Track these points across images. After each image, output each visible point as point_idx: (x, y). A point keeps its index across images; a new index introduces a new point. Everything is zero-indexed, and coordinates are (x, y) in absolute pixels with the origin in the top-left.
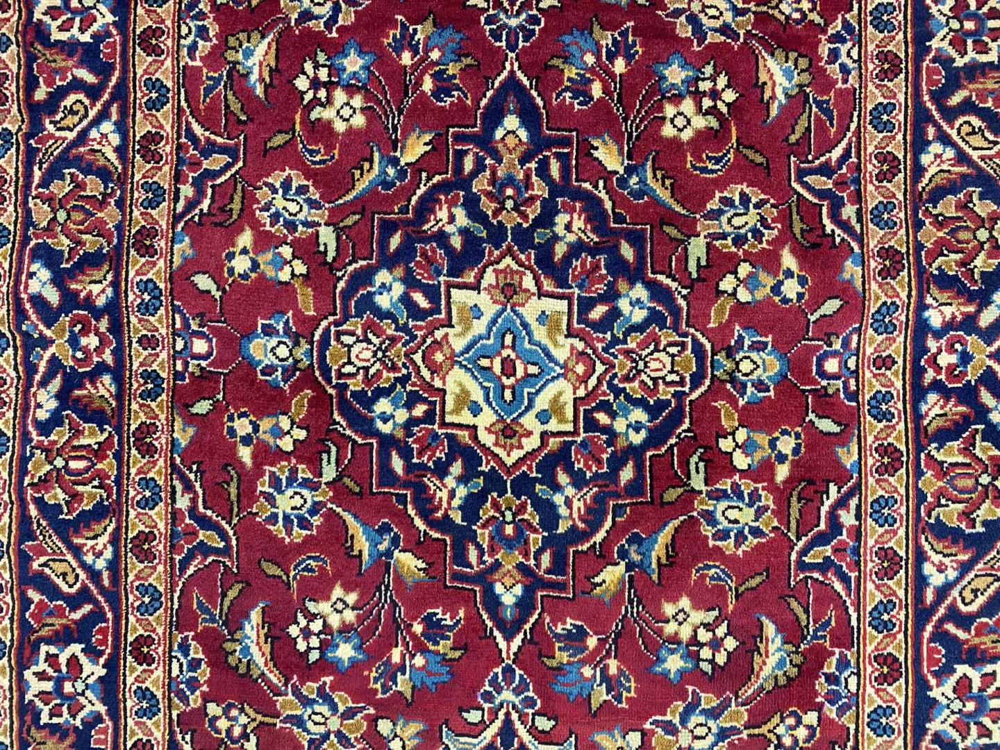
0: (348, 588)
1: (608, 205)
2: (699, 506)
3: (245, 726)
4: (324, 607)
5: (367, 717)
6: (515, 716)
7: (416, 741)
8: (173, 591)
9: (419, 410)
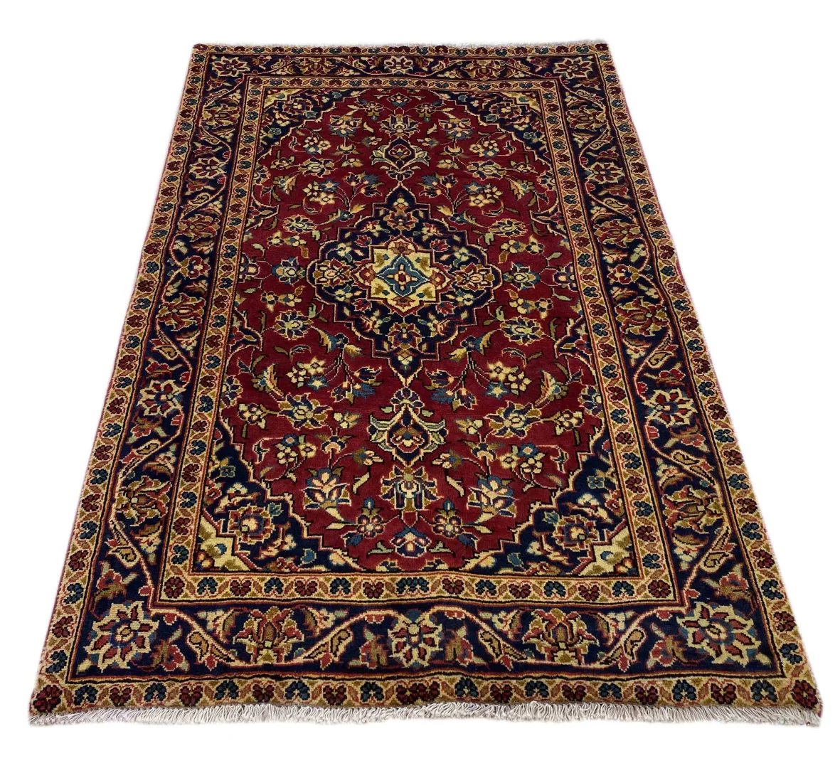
0: (320, 359)
1: (447, 225)
2: (501, 327)
3: (259, 416)
4: (307, 366)
5: (328, 412)
6: (410, 409)
7: (355, 423)
8: (226, 358)
9: (358, 293)
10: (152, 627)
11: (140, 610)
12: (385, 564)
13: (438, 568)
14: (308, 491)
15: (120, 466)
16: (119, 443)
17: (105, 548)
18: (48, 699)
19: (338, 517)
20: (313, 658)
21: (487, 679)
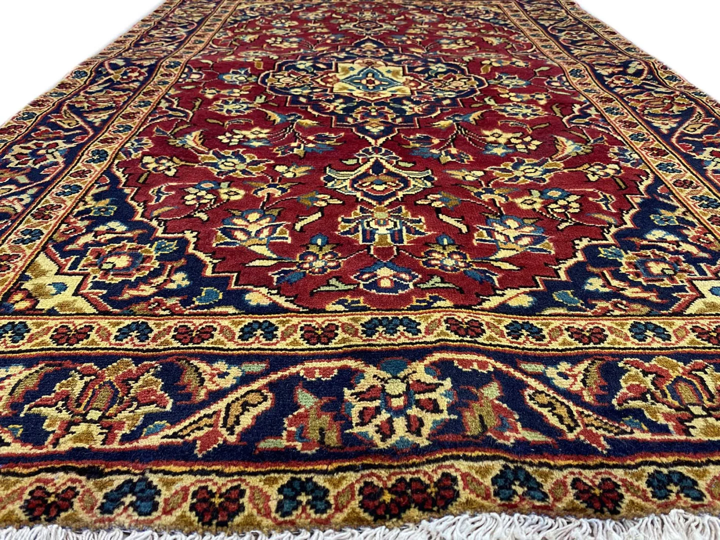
0: (263, 129)
2: (495, 108)
3: (169, 166)
4: (245, 132)
5: (267, 165)
6: (383, 162)
7: (304, 174)
8: (141, 126)
9: (318, 90)
12: (340, 302)
13: (435, 305)
14: (223, 229)
20: (182, 437)
21: (561, 468)
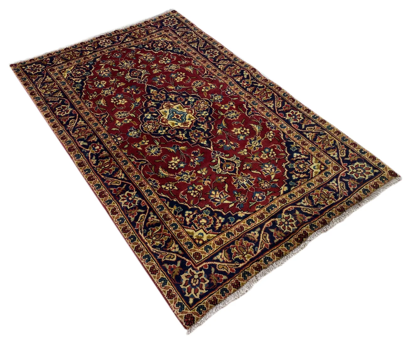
0: (175, 157)
1: (176, 92)
2: (225, 117)
3: (172, 186)
4: (172, 161)
5: (194, 172)
6: (221, 157)
7: (207, 171)
8: (141, 174)
9: (167, 129)
10: (202, 273)
11: (192, 271)
12: (257, 207)
13: (274, 199)
14: (212, 200)
15: (137, 231)
16: (128, 223)
17: (160, 261)
18: (189, 320)
19: (229, 202)
20: (262, 248)
21: (316, 221)
